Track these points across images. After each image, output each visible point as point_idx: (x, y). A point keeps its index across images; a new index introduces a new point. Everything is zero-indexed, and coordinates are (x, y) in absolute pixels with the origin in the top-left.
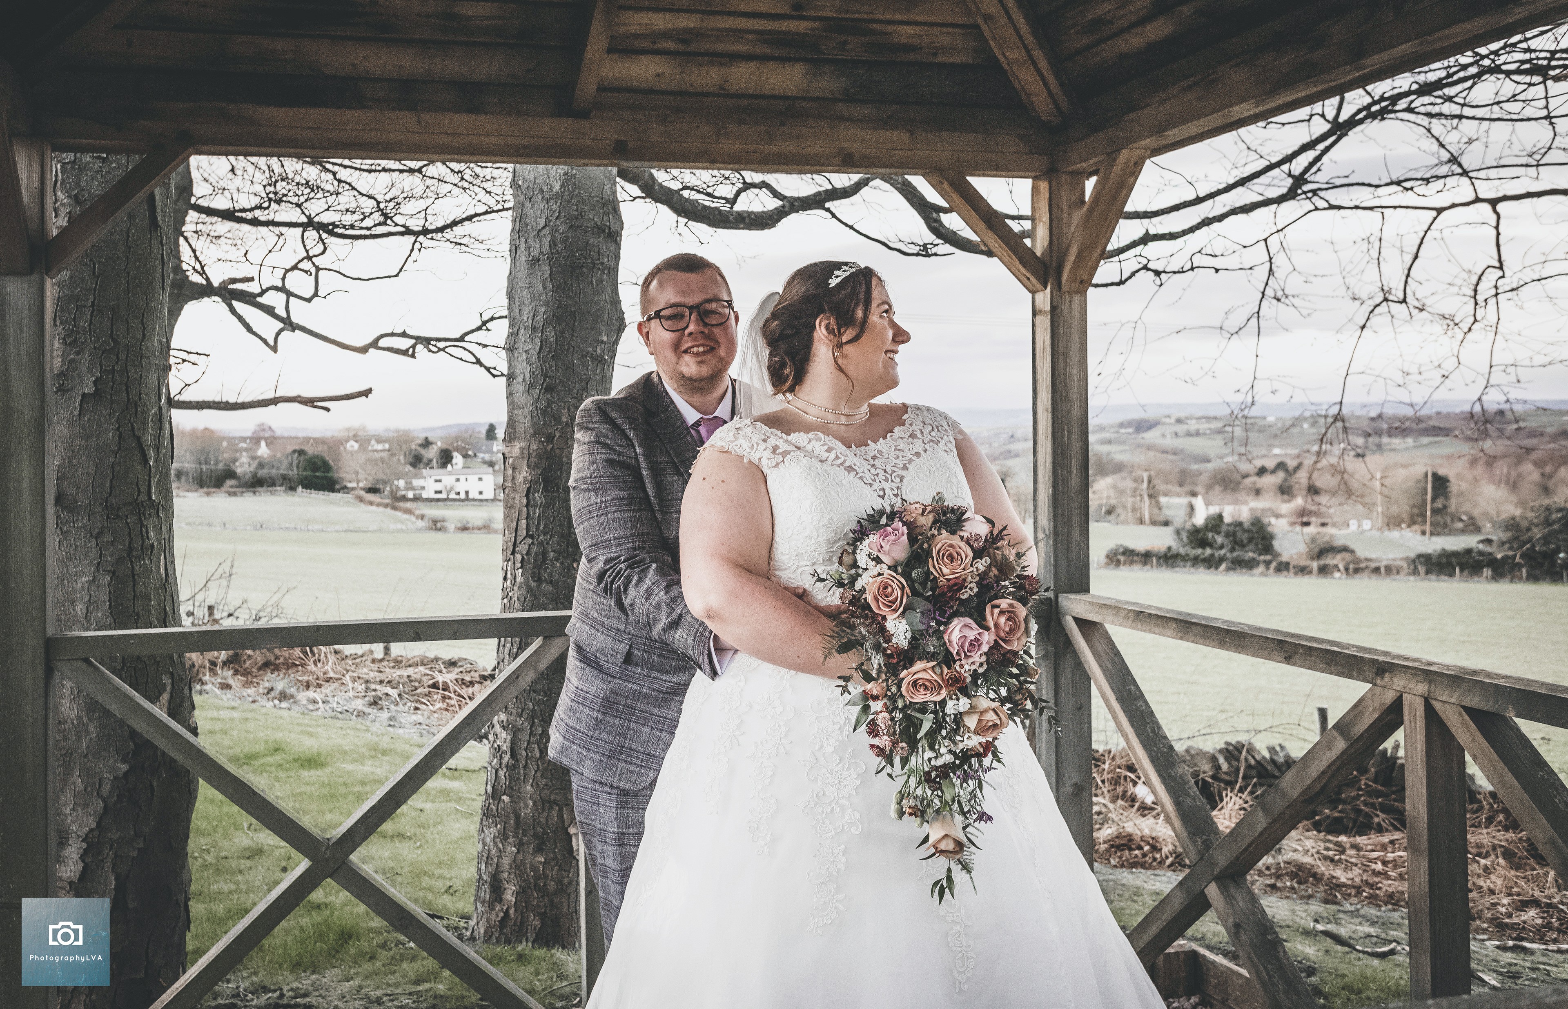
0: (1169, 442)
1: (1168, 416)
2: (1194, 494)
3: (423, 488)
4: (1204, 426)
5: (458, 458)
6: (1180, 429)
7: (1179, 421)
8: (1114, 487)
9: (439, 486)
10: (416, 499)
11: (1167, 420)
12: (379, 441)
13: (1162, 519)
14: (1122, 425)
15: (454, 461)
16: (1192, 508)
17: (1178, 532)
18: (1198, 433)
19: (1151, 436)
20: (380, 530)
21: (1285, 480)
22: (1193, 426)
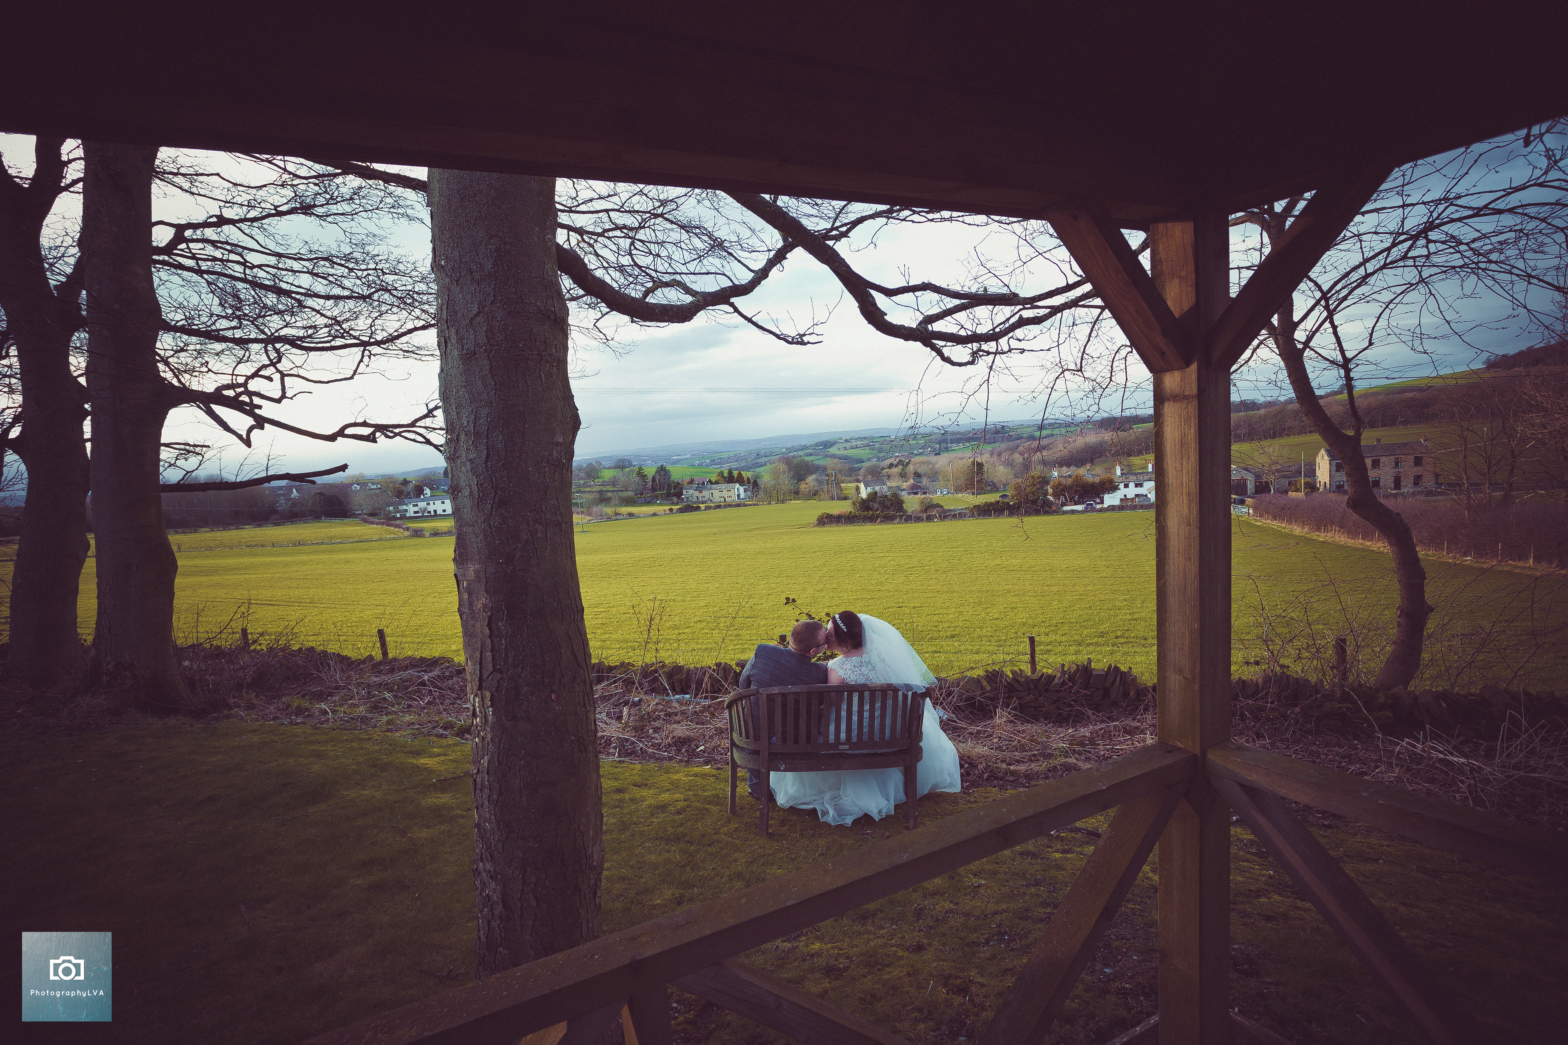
0: (842, 452)
1: (841, 439)
2: (858, 481)
3: (406, 510)
4: (859, 443)
5: (427, 491)
6: (848, 445)
7: (846, 441)
8: (817, 480)
9: (416, 509)
10: (402, 518)
11: (841, 441)
12: (373, 484)
13: (843, 496)
14: (817, 445)
15: (425, 492)
16: (858, 488)
17: (854, 503)
18: (857, 447)
19: (833, 450)
20: (381, 539)
21: (903, 470)
22: (854, 444)
